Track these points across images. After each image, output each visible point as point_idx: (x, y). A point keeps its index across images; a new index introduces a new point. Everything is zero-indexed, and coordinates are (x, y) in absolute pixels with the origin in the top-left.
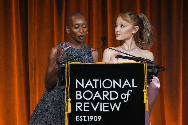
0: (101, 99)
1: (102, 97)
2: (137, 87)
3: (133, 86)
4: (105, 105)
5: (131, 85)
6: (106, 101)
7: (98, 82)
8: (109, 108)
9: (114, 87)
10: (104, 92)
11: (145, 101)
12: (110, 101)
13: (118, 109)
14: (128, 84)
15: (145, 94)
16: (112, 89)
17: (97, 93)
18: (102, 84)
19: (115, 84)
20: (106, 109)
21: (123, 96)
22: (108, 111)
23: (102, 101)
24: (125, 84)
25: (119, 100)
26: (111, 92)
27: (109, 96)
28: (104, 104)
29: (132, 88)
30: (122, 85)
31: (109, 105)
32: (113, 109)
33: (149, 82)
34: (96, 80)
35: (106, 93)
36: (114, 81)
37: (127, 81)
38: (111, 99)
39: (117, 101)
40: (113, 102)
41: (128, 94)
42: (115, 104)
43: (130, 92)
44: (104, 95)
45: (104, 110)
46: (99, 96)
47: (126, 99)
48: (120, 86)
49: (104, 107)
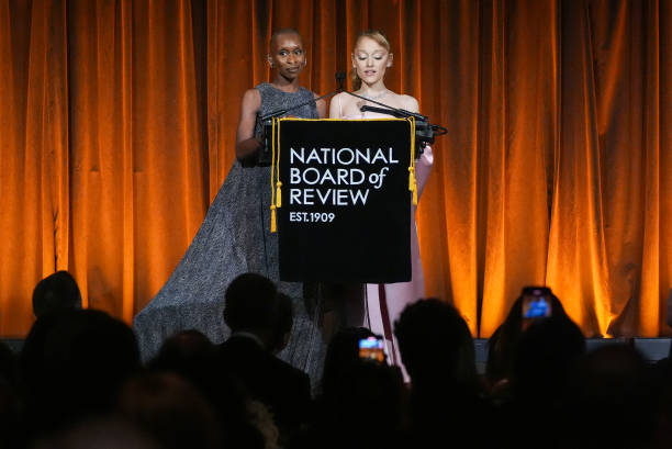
0: (334, 182)
1: (336, 179)
2: (396, 162)
3: (391, 161)
4: (342, 194)
5: (388, 159)
6: (343, 186)
7: (329, 154)
8: (349, 200)
9: (357, 162)
10: (340, 170)
11: (413, 186)
12: (349, 187)
13: (364, 201)
14: (383, 157)
15: (411, 175)
16: (354, 165)
17: (328, 171)
18: (336, 157)
19: (360, 156)
20: (342, 200)
21: (374, 178)
22: (346, 204)
23: (337, 187)
24: (376, 157)
25: (366, 185)
26: (352, 170)
27: (348, 179)
28: (339, 191)
29: (389, 165)
30: (371, 160)
31: (348, 194)
32: (355, 201)
33: (419, 154)
34: (326, 150)
35: (343, 173)
36: (358, 152)
37: (380, 151)
38: (352, 183)
39: (363, 188)
40: (355, 189)
41: (382, 175)
42: (359, 193)
43: (385, 172)
44: (339, 176)
45: (339, 203)
46: (331, 178)
47: (378, 184)
48: (368, 160)
49: (339, 197)
